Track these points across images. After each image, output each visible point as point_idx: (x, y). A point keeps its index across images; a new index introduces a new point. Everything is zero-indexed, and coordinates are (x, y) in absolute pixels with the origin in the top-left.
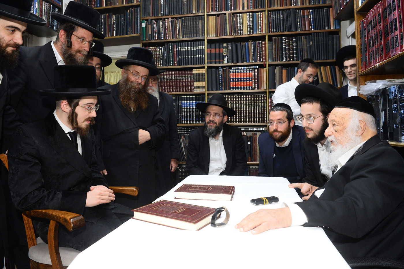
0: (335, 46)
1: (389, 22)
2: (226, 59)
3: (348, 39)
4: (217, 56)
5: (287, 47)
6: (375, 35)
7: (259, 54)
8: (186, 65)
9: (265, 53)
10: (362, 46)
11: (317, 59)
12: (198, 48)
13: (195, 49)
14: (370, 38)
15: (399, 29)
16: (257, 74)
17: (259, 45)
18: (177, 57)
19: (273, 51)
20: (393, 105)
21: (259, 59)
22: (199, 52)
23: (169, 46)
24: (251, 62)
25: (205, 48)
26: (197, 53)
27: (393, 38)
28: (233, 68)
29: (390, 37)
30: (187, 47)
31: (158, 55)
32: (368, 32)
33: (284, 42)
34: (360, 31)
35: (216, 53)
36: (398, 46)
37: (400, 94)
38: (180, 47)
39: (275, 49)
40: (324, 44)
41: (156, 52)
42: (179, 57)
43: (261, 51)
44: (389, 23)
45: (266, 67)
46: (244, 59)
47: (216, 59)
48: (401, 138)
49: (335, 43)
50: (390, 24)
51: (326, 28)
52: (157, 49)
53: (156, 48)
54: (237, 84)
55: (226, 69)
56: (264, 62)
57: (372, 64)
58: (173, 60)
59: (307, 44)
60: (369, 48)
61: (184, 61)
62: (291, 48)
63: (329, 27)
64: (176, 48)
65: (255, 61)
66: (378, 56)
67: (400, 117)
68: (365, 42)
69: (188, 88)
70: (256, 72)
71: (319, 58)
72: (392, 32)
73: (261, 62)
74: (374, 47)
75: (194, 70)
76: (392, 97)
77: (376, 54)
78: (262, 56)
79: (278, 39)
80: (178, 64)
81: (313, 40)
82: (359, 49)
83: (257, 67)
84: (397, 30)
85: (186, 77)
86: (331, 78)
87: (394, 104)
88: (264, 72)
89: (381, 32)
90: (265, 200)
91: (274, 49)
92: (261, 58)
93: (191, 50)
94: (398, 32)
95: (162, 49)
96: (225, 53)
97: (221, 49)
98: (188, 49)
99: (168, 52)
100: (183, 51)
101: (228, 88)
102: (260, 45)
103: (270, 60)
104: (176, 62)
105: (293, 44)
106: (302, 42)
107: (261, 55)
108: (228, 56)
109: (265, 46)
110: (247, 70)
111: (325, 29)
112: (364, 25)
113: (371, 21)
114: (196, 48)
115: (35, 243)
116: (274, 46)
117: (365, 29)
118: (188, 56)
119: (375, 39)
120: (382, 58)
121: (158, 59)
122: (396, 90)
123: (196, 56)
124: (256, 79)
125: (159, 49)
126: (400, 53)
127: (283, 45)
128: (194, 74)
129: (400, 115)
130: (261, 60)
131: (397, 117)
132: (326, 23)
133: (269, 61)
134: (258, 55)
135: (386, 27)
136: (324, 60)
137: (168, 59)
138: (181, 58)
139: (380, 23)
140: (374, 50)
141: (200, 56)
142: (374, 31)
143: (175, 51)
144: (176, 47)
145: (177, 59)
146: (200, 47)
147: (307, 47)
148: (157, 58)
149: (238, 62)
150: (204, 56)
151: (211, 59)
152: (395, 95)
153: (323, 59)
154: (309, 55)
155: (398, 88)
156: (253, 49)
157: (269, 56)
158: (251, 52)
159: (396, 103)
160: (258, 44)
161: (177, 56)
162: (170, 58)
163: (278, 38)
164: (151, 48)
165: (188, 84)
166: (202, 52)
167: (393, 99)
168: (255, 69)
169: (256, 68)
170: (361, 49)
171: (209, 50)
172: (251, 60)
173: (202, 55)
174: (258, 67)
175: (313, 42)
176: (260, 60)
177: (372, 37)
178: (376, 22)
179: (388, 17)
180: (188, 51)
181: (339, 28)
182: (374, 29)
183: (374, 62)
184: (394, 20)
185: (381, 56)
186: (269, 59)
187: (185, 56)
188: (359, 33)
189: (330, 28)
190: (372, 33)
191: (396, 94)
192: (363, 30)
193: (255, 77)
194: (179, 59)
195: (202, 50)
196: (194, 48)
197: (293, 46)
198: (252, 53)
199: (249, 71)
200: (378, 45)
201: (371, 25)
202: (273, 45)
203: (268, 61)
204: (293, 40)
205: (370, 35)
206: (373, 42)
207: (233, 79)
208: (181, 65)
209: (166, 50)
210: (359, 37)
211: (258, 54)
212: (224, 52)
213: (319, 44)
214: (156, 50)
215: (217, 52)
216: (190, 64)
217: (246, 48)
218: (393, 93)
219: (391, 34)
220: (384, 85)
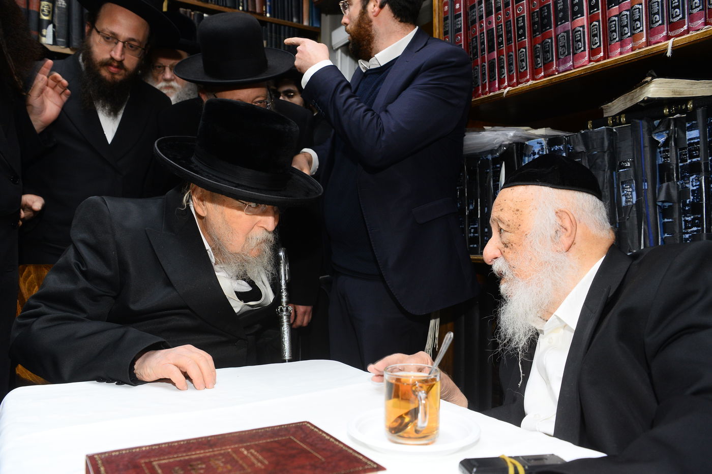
2: (48, 32)
6: (499, 26)
14: (483, 33)
15: (590, 13)
27: (567, 32)
29: (555, 31)
34: (446, 19)
36: (585, 50)
51: (295, 20)
63: (300, 19)
66: (510, 71)
72: (563, 20)
74: (495, 53)
77: (501, 68)
79: (194, 15)
81: (269, 38)
84: (581, 16)
89: (523, 19)
94: (583, 20)
96: (45, 15)
108: (57, 25)
111: (292, 21)
112: (458, 7)
117: (457, 16)
119: (500, 36)
120: (526, 76)
122: (542, 149)
132: (294, 9)
140: (495, 59)
142: (497, 18)
155: (547, 144)
163: (193, 13)
175: (269, 43)
177: (490, 32)
181: (318, 26)
182: (497, 15)
183: (491, 85)
185: (521, 71)
188: (442, 23)
189: (303, 22)
200: (509, 49)
205: (480, 27)
206: (490, 41)
210: (442, 31)
212: (43, 10)
218: (534, 154)
219: (560, 25)
220: (515, 136)
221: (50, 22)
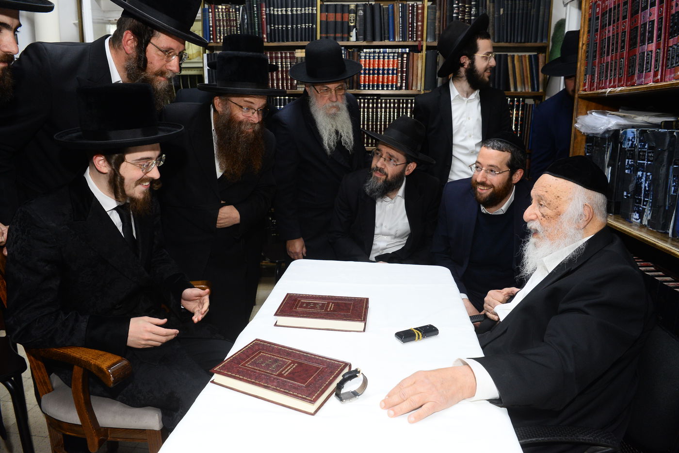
0: (541, 19)
1: (640, 22)
2: (353, 33)
3: (565, 8)
4: (339, 26)
5: (460, 17)
6: (613, 36)
7: (411, 27)
8: (283, 41)
9: (422, 26)
10: (590, 46)
11: (509, 41)
12: (305, 10)
13: (299, 12)
14: (605, 38)
15: (657, 41)
16: (406, 63)
17: (411, 10)
18: (267, 27)
19: (435, 23)
20: (627, 160)
21: (410, 36)
22: (307, 18)
23: (253, 5)
24: (396, 40)
25: (317, 12)
26: (304, 21)
27: (643, 53)
28: (365, 50)
29: (639, 49)
30: (284, 9)
31: (233, 20)
32: (603, 27)
33: (456, 7)
34: (590, 20)
35: (336, 22)
36: (650, 71)
37: (641, 145)
38: (272, 8)
39: (440, 18)
40: (523, 13)
41: (229, 15)
42: (271, 26)
43: (415, 21)
44: (641, 25)
45: (420, 51)
46: (384, 34)
47: (335, 33)
48: (632, 216)
49: (541, 13)
50: (641, 27)
52: (231, 10)
53: (230, 7)
54: (371, 79)
55: (353, 52)
56: (419, 41)
57: (602, 85)
58: (261, 31)
59: (494, 12)
60: (601, 55)
61: (281, 34)
62: (466, 18)
64: (266, 10)
65: (404, 40)
66: (615, 75)
67: (635, 182)
68: (594, 41)
69: (287, 84)
70: (405, 59)
71: (512, 39)
72: (643, 43)
73: (414, 41)
74: (610, 57)
75: (297, 51)
76: (627, 145)
77: (611, 70)
78: (417, 31)
80: (269, 38)
81: (506, 6)
82: (583, 51)
83: (407, 50)
84: (652, 42)
85: (284, 63)
86: (529, 75)
87: (629, 159)
88: (417, 60)
89: (625, 34)
90: (417, 335)
91: (437, 19)
92: (415, 35)
93: (292, 14)
94: (653, 47)
95: (239, 9)
96: (351, 23)
97: (346, 15)
98: (286, 11)
99: (251, 17)
100: (278, 15)
101: (355, 85)
102: (414, 10)
103: (430, 39)
104: (265, 36)
105: (471, 11)
106: (486, 8)
107: (415, 30)
108: (358, 28)
109: (423, 13)
110: (390, 55)
112: (598, 11)
113: (610, 10)
114: (301, 10)
115: (50, 388)
116: (438, 14)
117: (597, 19)
118: (287, 25)
119: (613, 44)
120: (621, 82)
121: (234, 29)
122: (634, 137)
123: (301, 26)
124: (405, 72)
125: (234, 10)
126: (651, 84)
127: (453, 13)
128: (297, 58)
129: (636, 179)
130: (414, 38)
131: (630, 182)
133: (428, 40)
134: (410, 29)
135: (634, 30)
136: (521, 42)
137: (252, 30)
138: (275, 27)
139: (624, 17)
140: (608, 62)
141: (308, 26)
142: (613, 29)
143: (263, 15)
144: (266, 8)
145: (267, 30)
146: (308, 10)
147: (494, 17)
148: (231, 26)
149: (374, 40)
150: (314, 26)
151: (327, 33)
152: (632, 144)
153: (519, 41)
154: (496, 32)
155: (639, 133)
156: (402, 17)
157: (429, 30)
158: (397, 23)
159: (632, 157)
160: (410, 8)
161: (267, 25)
162: (255, 27)
164: (220, 7)
165: (286, 76)
166: (312, 18)
167: (629, 150)
168: (403, 53)
169: (406, 53)
170: (587, 52)
171: (324, 14)
172: (396, 37)
173: (311, 24)
174: (409, 51)
175: (505, 10)
176: (412, 38)
177: (609, 38)
178: (618, 14)
179: (641, 15)
180: (287, 15)
182: (613, 26)
183: (605, 83)
184: (650, 22)
185: (620, 76)
186: (429, 36)
187: (282, 25)
188: (587, 23)
190: (609, 31)
191: (635, 143)
192: (595, 18)
193: (402, 67)
194: (271, 29)
195: (312, 14)
196: (297, 10)
197: (470, 15)
198: (400, 24)
199: (394, 56)
200: (616, 55)
201: (610, 16)
202: (436, 11)
203: (426, 41)
204: (471, 4)
205: (605, 32)
206: (608, 46)
207: (365, 70)
208: (275, 41)
209: (248, 11)
210: (587, 30)
211: (409, 27)
212: (350, 20)
213: (515, 13)
214: (229, 12)
215: (339, 19)
216: (290, 40)
217: (388, 15)
218: (629, 140)
219: (641, 46)
220: (618, 125)
221: (355, 26)
